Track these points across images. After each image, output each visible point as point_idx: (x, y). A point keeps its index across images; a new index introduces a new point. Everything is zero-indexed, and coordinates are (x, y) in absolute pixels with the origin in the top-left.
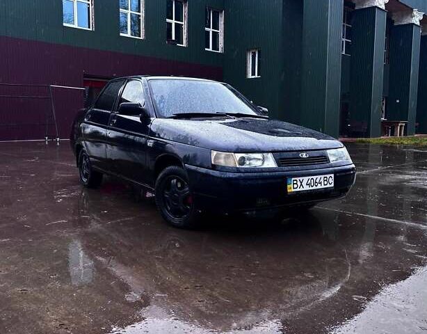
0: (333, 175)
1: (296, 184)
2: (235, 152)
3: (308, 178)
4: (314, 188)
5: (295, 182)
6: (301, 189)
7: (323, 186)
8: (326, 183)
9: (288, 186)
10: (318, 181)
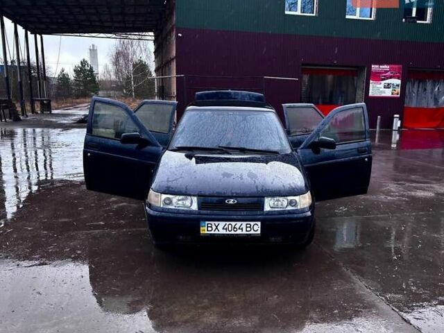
0: (259, 223)
1: (211, 227)
2: (161, 193)
3: (224, 223)
4: (233, 232)
5: (209, 225)
6: (217, 232)
7: (244, 232)
8: (248, 229)
9: (201, 228)
10: (237, 226)
